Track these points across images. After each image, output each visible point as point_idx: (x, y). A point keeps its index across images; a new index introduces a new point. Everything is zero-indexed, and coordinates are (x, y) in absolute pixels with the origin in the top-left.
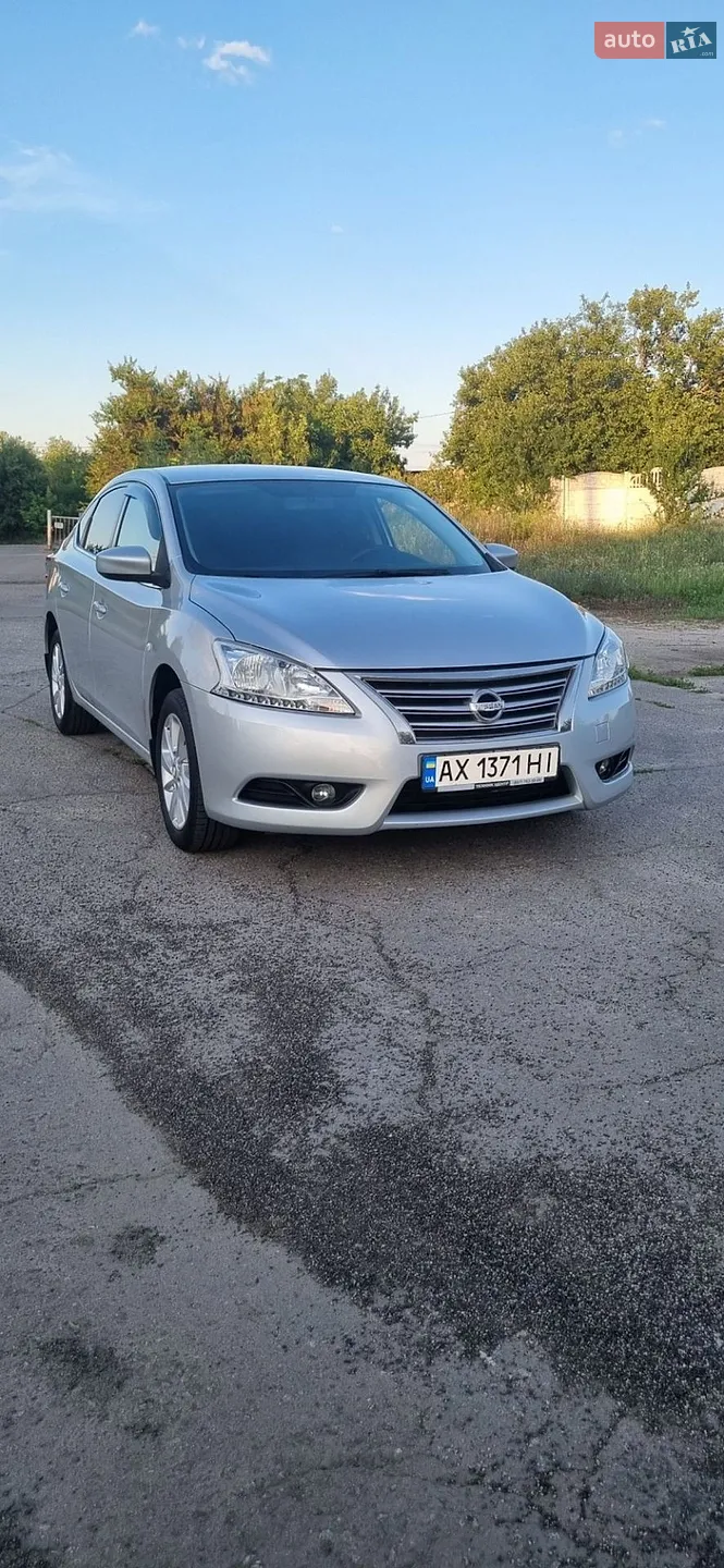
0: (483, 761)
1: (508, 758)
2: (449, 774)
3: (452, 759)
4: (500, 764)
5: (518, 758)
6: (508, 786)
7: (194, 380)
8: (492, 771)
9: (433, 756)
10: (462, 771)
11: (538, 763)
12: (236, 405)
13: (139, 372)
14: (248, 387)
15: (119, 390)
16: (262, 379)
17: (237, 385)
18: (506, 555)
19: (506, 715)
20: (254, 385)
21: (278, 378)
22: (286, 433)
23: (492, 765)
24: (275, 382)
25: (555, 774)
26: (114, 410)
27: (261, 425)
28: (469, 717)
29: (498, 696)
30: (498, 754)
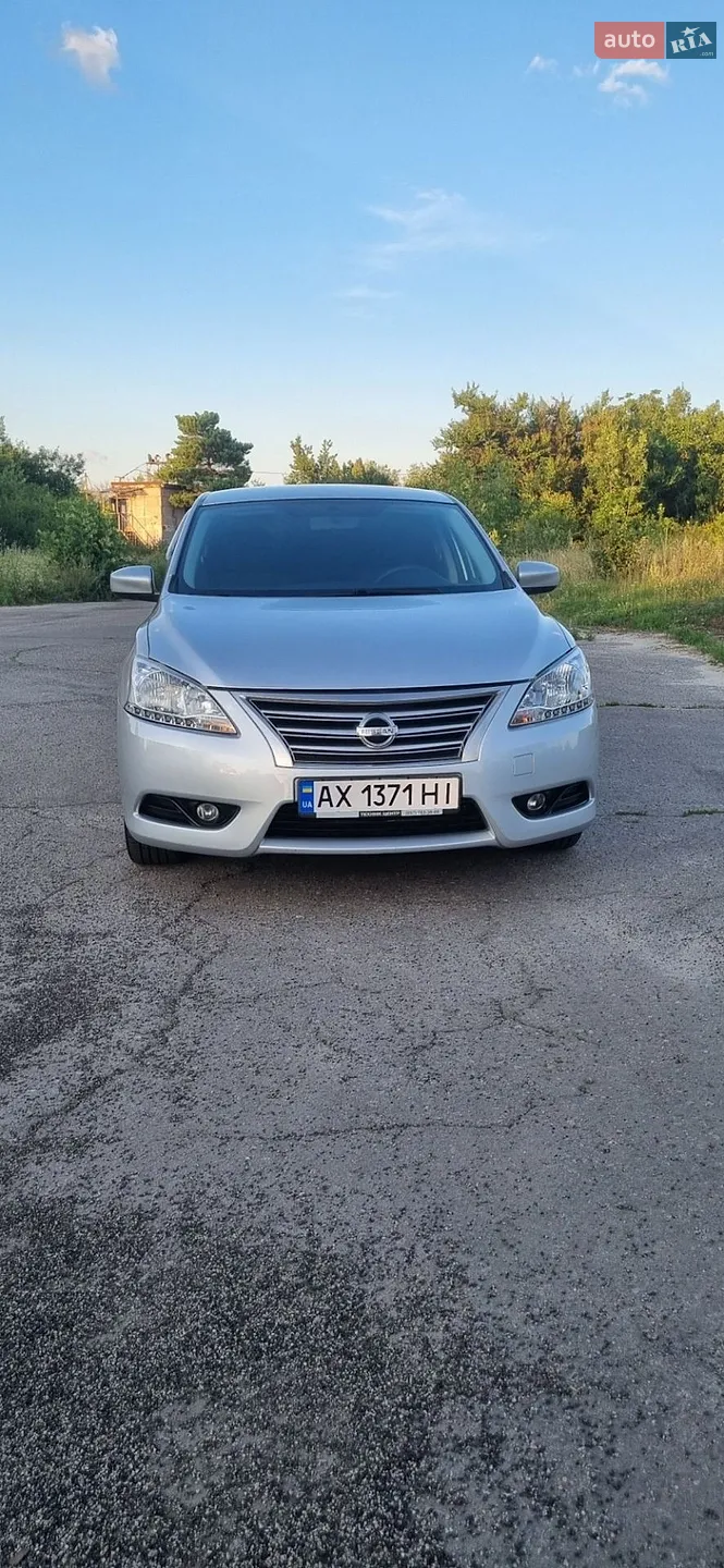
0: (368, 788)
1: (398, 786)
2: (329, 800)
3: (332, 785)
4: (390, 793)
5: (409, 787)
6: (400, 817)
7: (537, 400)
8: (380, 800)
9: (309, 781)
10: (344, 798)
11: (435, 794)
12: (577, 425)
13: (481, 397)
14: (590, 406)
15: (460, 415)
16: (606, 397)
17: (578, 406)
18: (544, 572)
19: (397, 741)
20: (597, 404)
21: (629, 395)
22: (624, 451)
23: (379, 793)
24: (626, 400)
25: (456, 806)
26: (455, 436)
27: (598, 443)
28: (357, 742)
29: (391, 722)
30: (385, 782)
